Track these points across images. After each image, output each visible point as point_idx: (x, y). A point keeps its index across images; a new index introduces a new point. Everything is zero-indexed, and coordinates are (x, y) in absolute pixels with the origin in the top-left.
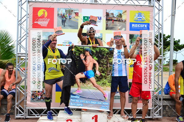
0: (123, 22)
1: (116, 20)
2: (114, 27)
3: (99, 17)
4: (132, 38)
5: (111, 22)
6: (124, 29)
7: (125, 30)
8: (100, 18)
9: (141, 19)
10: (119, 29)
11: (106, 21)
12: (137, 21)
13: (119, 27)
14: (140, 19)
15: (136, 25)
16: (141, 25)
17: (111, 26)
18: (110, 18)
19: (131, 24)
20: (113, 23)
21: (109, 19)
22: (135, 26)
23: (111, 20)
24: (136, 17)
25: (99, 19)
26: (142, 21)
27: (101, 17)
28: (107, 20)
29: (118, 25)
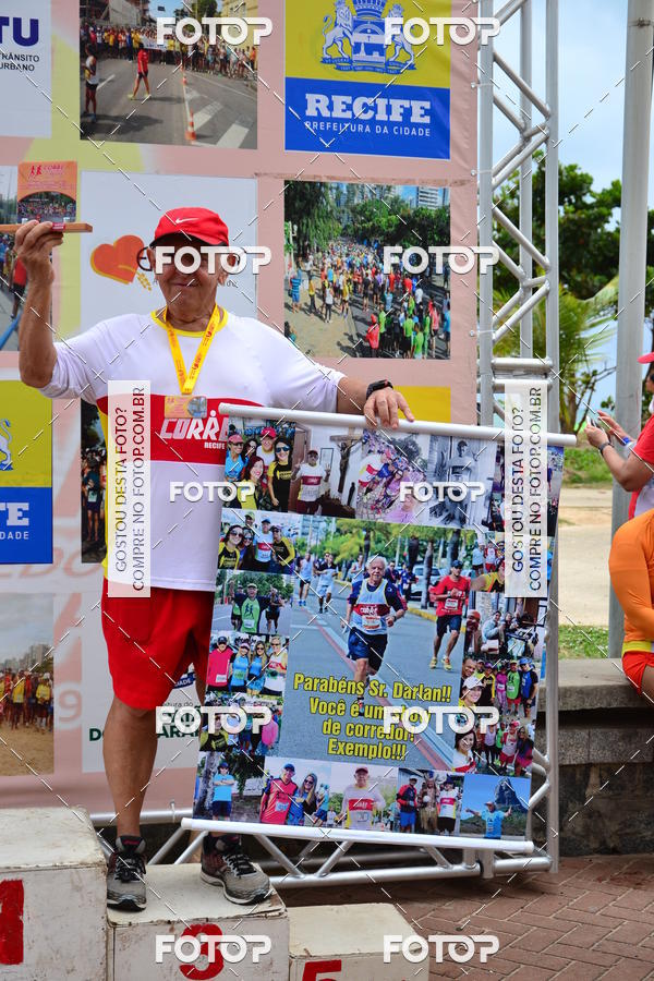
0: (232, 68)
1: (169, 58)
2: (155, 111)
3: (17, 22)
4: (309, 214)
5: (127, 67)
6: (236, 134)
7: (250, 143)
8: (26, 33)
9: (380, 49)
10: (196, 136)
11: (83, 57)
12: (351, 65)
13: (201, 119)
14: (370, 48)
15: (338, 100)
16: (382, 103)
17: (127, 104)
18: (116, 31)
19: (297, 90)
20: (143, 75)
21: (105, 44)
22: (330, 107)
23: (130, 52)
24: (338, 32)
25: (18, 38)
26: (387, 68)
27: (34, 24)
29: (187, 97)
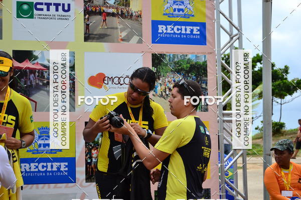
0: (134, 18)
1: (113, 15)
2: (109, 32)
3: (63, 5)
4: (160, 64)
5: (99, 18)
6: (135, 39)
7: (140, 41)
8: (66, 8)
10: (122, 40)
11: (85, 15)
13: (124, 34)
14: (179, 10)
15: (169, 27)
16: (183, 27)
17: (99, 30)
18: (96, 7)
19: (155, 24)
20: (105, 20)
21: (92, 11)
22: (166, 29)
23: (100, 13)
24: (168, 5)
25: (64, 10)
26: (185, 16)
27: (69, 5)
28: (88, 12)
29: (119, 27)
